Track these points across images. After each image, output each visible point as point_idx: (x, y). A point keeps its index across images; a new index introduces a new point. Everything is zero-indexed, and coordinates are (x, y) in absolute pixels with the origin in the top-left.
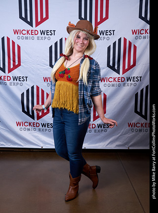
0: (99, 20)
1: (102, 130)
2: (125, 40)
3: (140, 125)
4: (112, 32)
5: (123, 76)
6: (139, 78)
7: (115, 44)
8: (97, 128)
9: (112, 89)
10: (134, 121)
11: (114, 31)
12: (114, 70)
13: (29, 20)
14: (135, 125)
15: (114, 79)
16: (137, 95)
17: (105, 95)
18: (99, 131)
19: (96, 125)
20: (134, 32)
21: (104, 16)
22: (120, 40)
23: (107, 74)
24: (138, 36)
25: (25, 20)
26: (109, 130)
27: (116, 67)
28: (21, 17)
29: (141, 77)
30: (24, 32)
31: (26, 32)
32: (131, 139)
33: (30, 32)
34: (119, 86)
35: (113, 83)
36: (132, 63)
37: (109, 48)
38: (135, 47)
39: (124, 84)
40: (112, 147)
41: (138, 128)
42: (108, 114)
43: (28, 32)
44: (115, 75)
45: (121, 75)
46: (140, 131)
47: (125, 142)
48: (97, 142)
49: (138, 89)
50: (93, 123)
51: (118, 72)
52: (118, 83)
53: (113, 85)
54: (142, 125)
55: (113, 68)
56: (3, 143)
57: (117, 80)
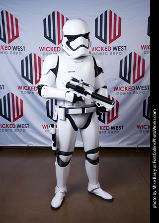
0: (112, 38)
1: (115, 132)
2: (135, 54)
3: (147, 127)
4: (124, 48)
5: (133, 85)
6: (147, 87)
7: (126, 58)
8: (110, 130)
9: (123, 96)
10: (142, 124)
11: (125, 47)
12: (126, 80)
13: (52, 38)
14: (143, 127)
15: (126, 88)
16: (145, 101)
17: (117, 102)
18: (112, 132)
19: (110, 127)
20: (143, 47)
21: (117, 34)
22: (130, 55)
23: (119, 84)
24: (147, 51)
25: (49, 38)
26: (121, 131)
27: (127, 77)
28: (45, 36)
29: (148, 86)
30: (48, 49)
31: (50, 49)
32: (140, 138)
33: (53, 49)
34: (130, 94)
35: (124, 91)
36: (141, 75)
37: (121, 62)
38: (144, 61)
39: (134, 92)
40: (124, 145)
41: (146, 130)
42: (120, 118)
43: (51, 49)
44: (126, 84)
45: (131, 85)
46: (148, 131)
47: (134, 141)
48: (110, 142)
49: (146, 96)
50: (107, 125)
51: (129, 82)
52: (129, 91)
53: (125, 93)
54: (149, 127)
55: (124, 79)
56: (32, 143)
57: (128, 88)
